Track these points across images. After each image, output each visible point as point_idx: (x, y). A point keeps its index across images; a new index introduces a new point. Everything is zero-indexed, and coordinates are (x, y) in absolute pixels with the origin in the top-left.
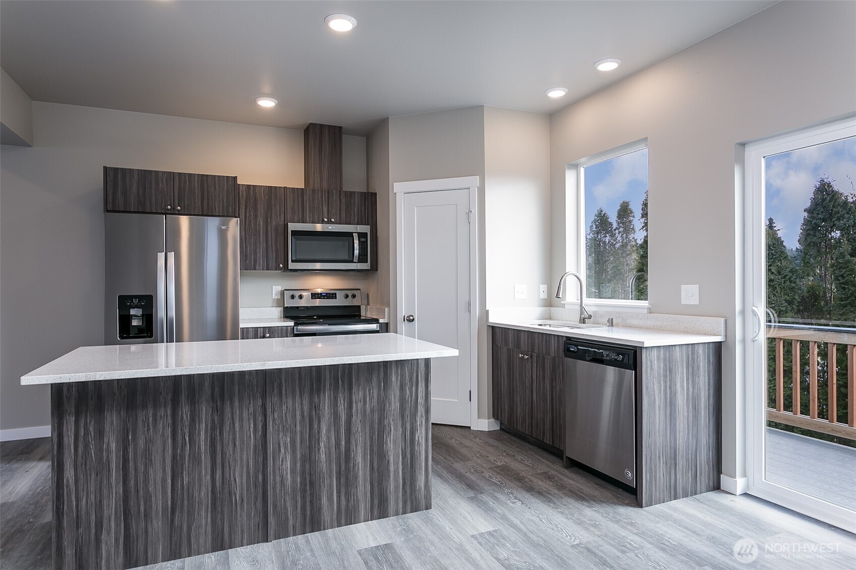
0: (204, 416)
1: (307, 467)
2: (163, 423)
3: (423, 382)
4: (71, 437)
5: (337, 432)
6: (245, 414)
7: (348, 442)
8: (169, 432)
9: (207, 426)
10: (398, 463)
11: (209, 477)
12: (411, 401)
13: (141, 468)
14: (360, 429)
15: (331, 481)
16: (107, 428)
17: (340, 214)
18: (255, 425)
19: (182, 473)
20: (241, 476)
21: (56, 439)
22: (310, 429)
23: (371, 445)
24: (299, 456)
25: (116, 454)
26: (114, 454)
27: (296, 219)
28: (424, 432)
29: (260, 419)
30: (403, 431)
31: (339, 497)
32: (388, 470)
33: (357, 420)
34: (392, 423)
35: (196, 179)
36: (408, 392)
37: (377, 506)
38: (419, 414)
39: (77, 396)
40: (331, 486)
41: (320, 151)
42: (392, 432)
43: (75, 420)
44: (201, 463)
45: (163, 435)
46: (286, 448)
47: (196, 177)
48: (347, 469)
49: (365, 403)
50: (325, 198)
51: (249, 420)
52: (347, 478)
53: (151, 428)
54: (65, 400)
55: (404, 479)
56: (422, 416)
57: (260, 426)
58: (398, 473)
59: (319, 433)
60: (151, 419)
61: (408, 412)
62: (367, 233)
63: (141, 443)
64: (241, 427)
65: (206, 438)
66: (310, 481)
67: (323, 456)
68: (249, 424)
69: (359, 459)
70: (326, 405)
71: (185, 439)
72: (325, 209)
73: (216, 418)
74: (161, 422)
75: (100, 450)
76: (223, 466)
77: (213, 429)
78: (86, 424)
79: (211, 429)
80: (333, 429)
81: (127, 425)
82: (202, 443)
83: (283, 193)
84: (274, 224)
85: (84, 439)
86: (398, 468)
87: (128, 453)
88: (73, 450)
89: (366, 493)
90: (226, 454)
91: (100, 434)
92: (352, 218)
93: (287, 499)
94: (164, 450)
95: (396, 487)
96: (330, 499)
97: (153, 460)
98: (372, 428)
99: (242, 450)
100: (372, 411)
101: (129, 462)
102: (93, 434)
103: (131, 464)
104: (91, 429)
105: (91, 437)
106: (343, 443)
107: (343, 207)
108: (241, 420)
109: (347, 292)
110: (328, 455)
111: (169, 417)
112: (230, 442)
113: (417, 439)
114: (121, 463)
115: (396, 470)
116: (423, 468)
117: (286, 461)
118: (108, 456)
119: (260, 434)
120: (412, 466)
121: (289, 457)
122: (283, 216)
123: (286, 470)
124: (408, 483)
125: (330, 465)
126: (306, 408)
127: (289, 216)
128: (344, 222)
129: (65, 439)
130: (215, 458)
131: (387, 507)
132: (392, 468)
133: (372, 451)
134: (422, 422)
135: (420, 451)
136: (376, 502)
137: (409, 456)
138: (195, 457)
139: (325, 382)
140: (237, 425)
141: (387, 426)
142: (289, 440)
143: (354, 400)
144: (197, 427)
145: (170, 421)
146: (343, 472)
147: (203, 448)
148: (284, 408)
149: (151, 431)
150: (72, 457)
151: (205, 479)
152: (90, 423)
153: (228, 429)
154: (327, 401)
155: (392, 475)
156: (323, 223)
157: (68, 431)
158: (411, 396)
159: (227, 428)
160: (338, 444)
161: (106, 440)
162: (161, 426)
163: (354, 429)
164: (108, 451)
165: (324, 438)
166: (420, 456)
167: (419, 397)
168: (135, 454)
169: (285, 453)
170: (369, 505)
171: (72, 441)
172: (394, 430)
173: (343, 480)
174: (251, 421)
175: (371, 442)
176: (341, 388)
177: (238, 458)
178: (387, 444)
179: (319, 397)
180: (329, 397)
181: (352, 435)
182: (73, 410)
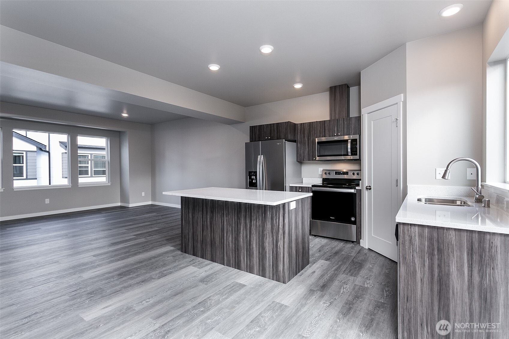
0: (209, 213)
1: (236, 242)
5: (246, 231)
6: (219, 216)
7: (250, 237)
9: (210, 217)
10: (270, 254)
11: (210, 235)
12: (276, 226)
13: (196, 225)
14: (254, 233)
15: (244, 250)
16: (190, 211)
17: (344, 130)
19: (204, 231)
20: (218, 238)
22: (237, 227)
23: (259, 242)
24: (234, 237)
30: (272, 239)
31: (247, 259)
32: (266, 256)
33: (253, 228)
34: (268, 234)
36: (275, 221)
37: (261, 271)
38: (280, 233)
40: (244, 253)
42: (268, 239)
44: (208, 229)
45: (200, 217)
46: (230, 232)
47: (275, 124)
48: (250, 248)
49: (257, 222)
50: (336, 123)
52: (250, 252)
54: (183, 201)
55: (273, 263)
56: (281, 235)
58: (270, 259)
59: (240, 229)
60: (198, 211)
61: (274, 231)
62: (357, 139)
63: (196, 218)
64: (218, 220)
66: (237, 248)
67: (241, 240)
68: (220, 220)
69: (254, 246)
70: (243, 219)
71: (205, 220)
72: (336, 129)
77: (211, 219)
78: (186, 209)
80: (245, 229)
81: (193, 211)
82: (209, 222)
85: (186, 213)
86: (270, 256)
89: (257, 262)
90: (214, 228)
91: (189, 213)
93: (230, 252)
94: (200, 222)
95: (270, 265)
96: (244, 259)
97: (198, 224)
98: (259, 234)
99: (218, 228)
100: (259, 226)
101: (194, 223)
104: (187, 211)
106: (248, 237)
108: (218, 218)
109: (353, 171)
110: (243, 240)
112: (215, 225)
113: (279, 245)
114: (192, 223)
115: (269, 257)
116: (282, 262)
118: (190, 220)
120: (277, 258)
121: (231, 236)
123: (230, 241)
124: (274, 265)
125: (244, 245)
126: (236, 218)
128: (346, 134)
130: (211, 228)
131: (266, 273)
133: (259, 244)
134: (281, 238)
135: (280, 252)
136: (261, 268)
137: (275, 253)
138: (207, 226)
141: (265, 235)
142: (231, 229)
143: (252, 219)
144: (207, 216)
145: (202, 212)
146: (248, 249)
147: (209, 224)
148: (229, 216)
149: (198, 215)
150: (184, 217)
155: (267, 258)
158: (276, 223)
159: (214, 219)
160: (246, 236)
161: (190, 215)
162: (200, 214)
163: (252, 232)
164: (190, 218)
165: (242, 232)
166: (280, 255)
167: (280, 225)
168: (195, 221)
169: (230, 234)
170: (258, 268)
172: (269, 238)
173: (248, 253)
174: (220, 218)
175: (259, 240)
176: (247, 213)
177: (217, 231)
178: (265, 243)
179: (240, 215)
180: (244, 216)
181: (252, 234)
182: (184, 204)
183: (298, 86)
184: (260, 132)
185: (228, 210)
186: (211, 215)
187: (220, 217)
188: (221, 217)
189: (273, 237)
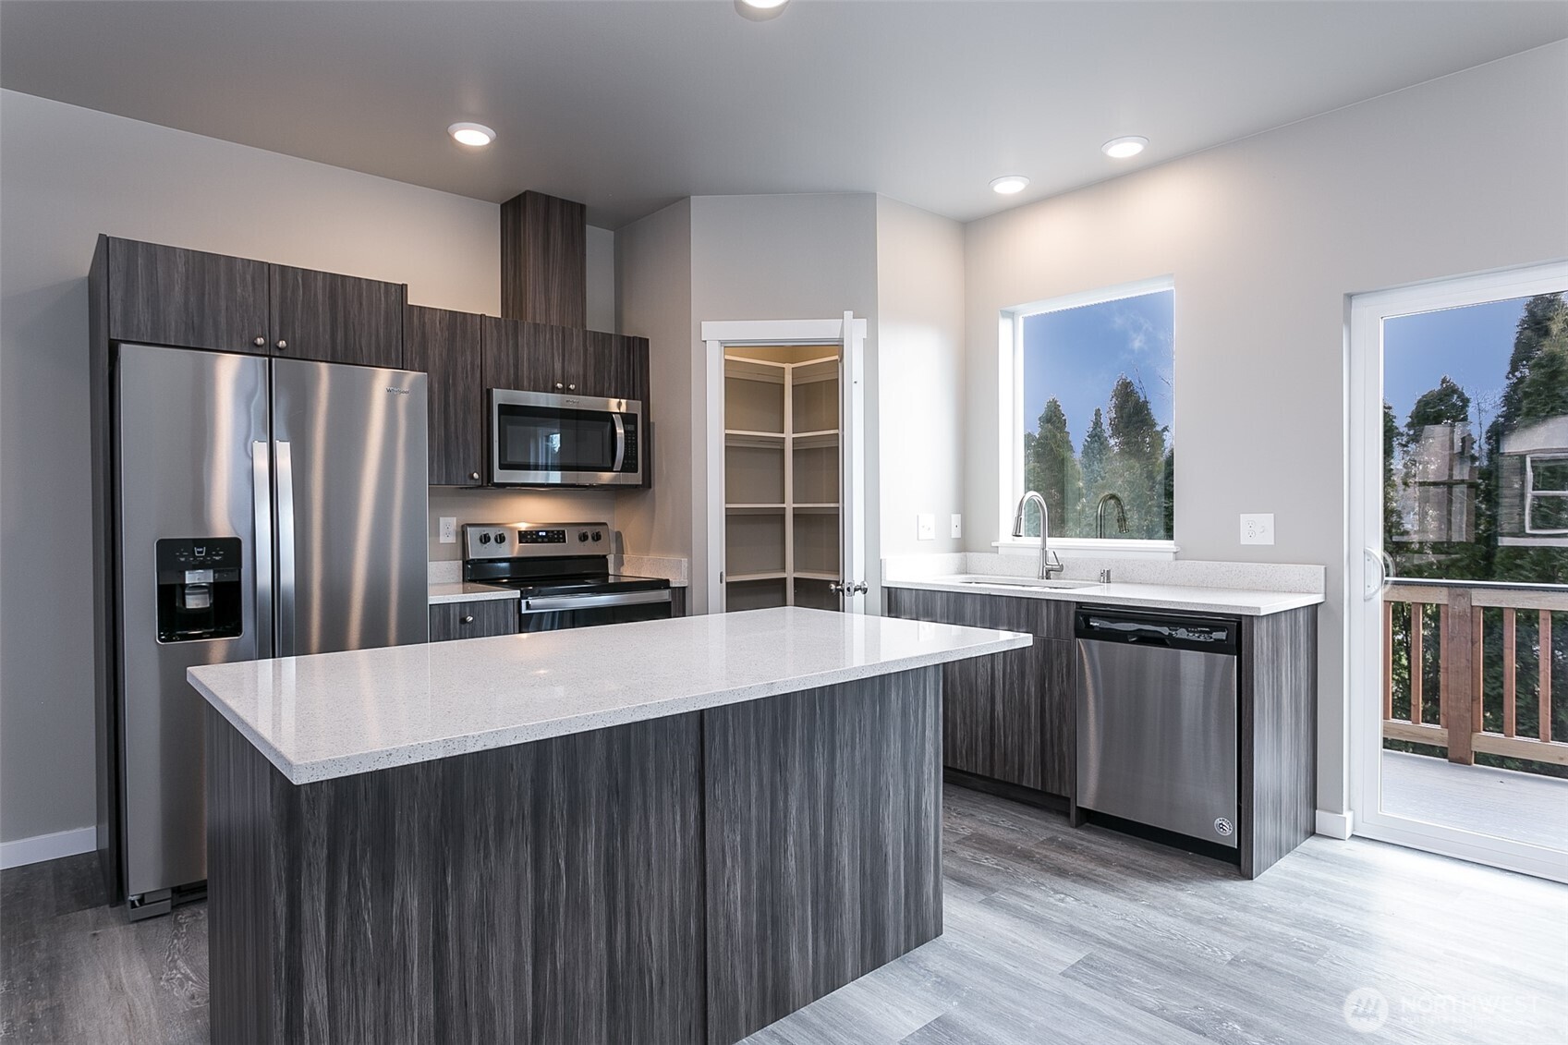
0: (593, 810)
1: (768, 889)
2: (516, 836)
3: (933, 698)
4: (319, 900)
5: (813, 809)
6: (666, 795)
7: (829, 828)
8: (527, 855)
9: (598, 830)
10: (899, 857)
11: (602, 945)
12: (916, 735)
13: (473, 947)
14: (846, 801)
15: (805, 911)
16: (400, 866)
17: (585, 375)
18: (683, 816)
19: (553, 945)
20: (661, 933)
21: (284, 909)
22: (772, 811)
23: (862, 829)
24: (754, 870)
25: (420, 925)
26: (415, 925)
27: (503, 381)
28: (933, 791)
29: (692, 801)
30: (905, 794)
31: (815, 940)
32: (886, 873)
33: (841, 781)
34: (891, 781)
35: (320, 283)
36: (912, 719)
37: (870, 946)
38: (927, 758)
39: (332, 794)
40: (804, 920)
41: (546, 249)
42: (891, 800)
43: (329, 857)
44: (589, 915)
45: (516, 863)
46: (734, 857)
47: (320, 278)
48: (828, 881)
49: (853, 748)
50: (558, 343)
51: (673, 806)
52: (827, 901)
53: (493, 850)
54: (304, 807)
55: (906, 887)
56: (930, 763)
57: (693, 817)
58: (899, 875)
59: (785, 817)
60: (491, 830)
61: (912, 759)
62: (636, 415)
63: (472, 889)
64: (660, 824)
65: (597, 857)
66: (772, 916)
67: (792, 863)
68: (674, 814)
69: (846, 859)
70: (797, 759)
71: (559, 865)
72: (558, 365)
73: (615, 810)
74: (512, 835)
75: (384, 922)
76: (628, 914)
77: (611, 836)
78: (352, 864)
79: (607, 835)
80: (806, 805)
81: (442, 852)
82: (591, 870)
83: (478, 327)
84: (461, 389)
85: (348, 900)
86: (899, 867)
87: (445, 917)
88: (323, 933)
89: (854, 924)
90: (633, 886)
91: (385, 881)
92: (607, 385)
93: (737, 961)
94: (518, 898)
95: (897, 903)
96: (803, 949)
97: (497, 926)
98: (863, 794)
99: (661, 874)
100: (864, 761)
101: (447, 937)
102: (368, 885)
103: (452, 944)
104: (365, 872)
105: (365, 893)
106: (822, 831)
107: (591, 362)
108: (660, 810)
109: (584, 529)
110: (800, 859)
111: (528, 821)
112: (641, 859)
113: (924, 806)
114: (431, 944)
115: (896, 872)
116: (932, 861)
117: (735, 884)
118: (403, 934)
119: (692, 833)
120: (918, 860)
121: (738, 875)
122: (478, 375)
123: (735, 903)
124: (912, 892)
125: (803, 879)
126: (766, 768)
127: (490, 375)
128: (592, 392)
129: (306, 908)
130: (614, 898)
131: (884, 944)
132: (891, 869)
133: (863, 839)
134: (930, 774)
135: (928, 830)
136: (869, 938)
137: (913, 841)
138: (577, 902)
139: (795, 712)
140: (652, 820)
141: (884, 788)
142: (738, 839)
143: (838, 744)
144: (581, 835)
145: (529, 829)
146: (821, 891)
147: (591, 881)
148: (731, 772)
149: (492, 858)
150: (321, 950)
151: (596, 948)
152: (363, 857)
153: (636, 831)
154: (797, 751)
155: (890, 880)
156: (553, 392)
157: (311, 884)
158: (917, 725)
159: (635, 828)
160: (814, 834)
161: (397, 895)
162: (511, 845)
163: (837, 802)
164: (404, 920)
165: (793, 827)
166: (928, 839)
167: (927, 726)
168: (460, 918)
169: (733, 867)
170: (858, 946)
171: (322, 910)
172: (894, 795)
173: (821, 907)
174: (678, 808)
175: (862, 822)
176: (818, 722)
177: (655, 892)
178: (883, 824)
179: (786, 746)
180: (802, 742)
181: (835, 813)
182: (323, 830)
183: (473, 137)
184: (203, 294)
185: (726, 742)
186: (610, 817)
187: (677, 799)
188: (683, 796)
189: (906, 782)
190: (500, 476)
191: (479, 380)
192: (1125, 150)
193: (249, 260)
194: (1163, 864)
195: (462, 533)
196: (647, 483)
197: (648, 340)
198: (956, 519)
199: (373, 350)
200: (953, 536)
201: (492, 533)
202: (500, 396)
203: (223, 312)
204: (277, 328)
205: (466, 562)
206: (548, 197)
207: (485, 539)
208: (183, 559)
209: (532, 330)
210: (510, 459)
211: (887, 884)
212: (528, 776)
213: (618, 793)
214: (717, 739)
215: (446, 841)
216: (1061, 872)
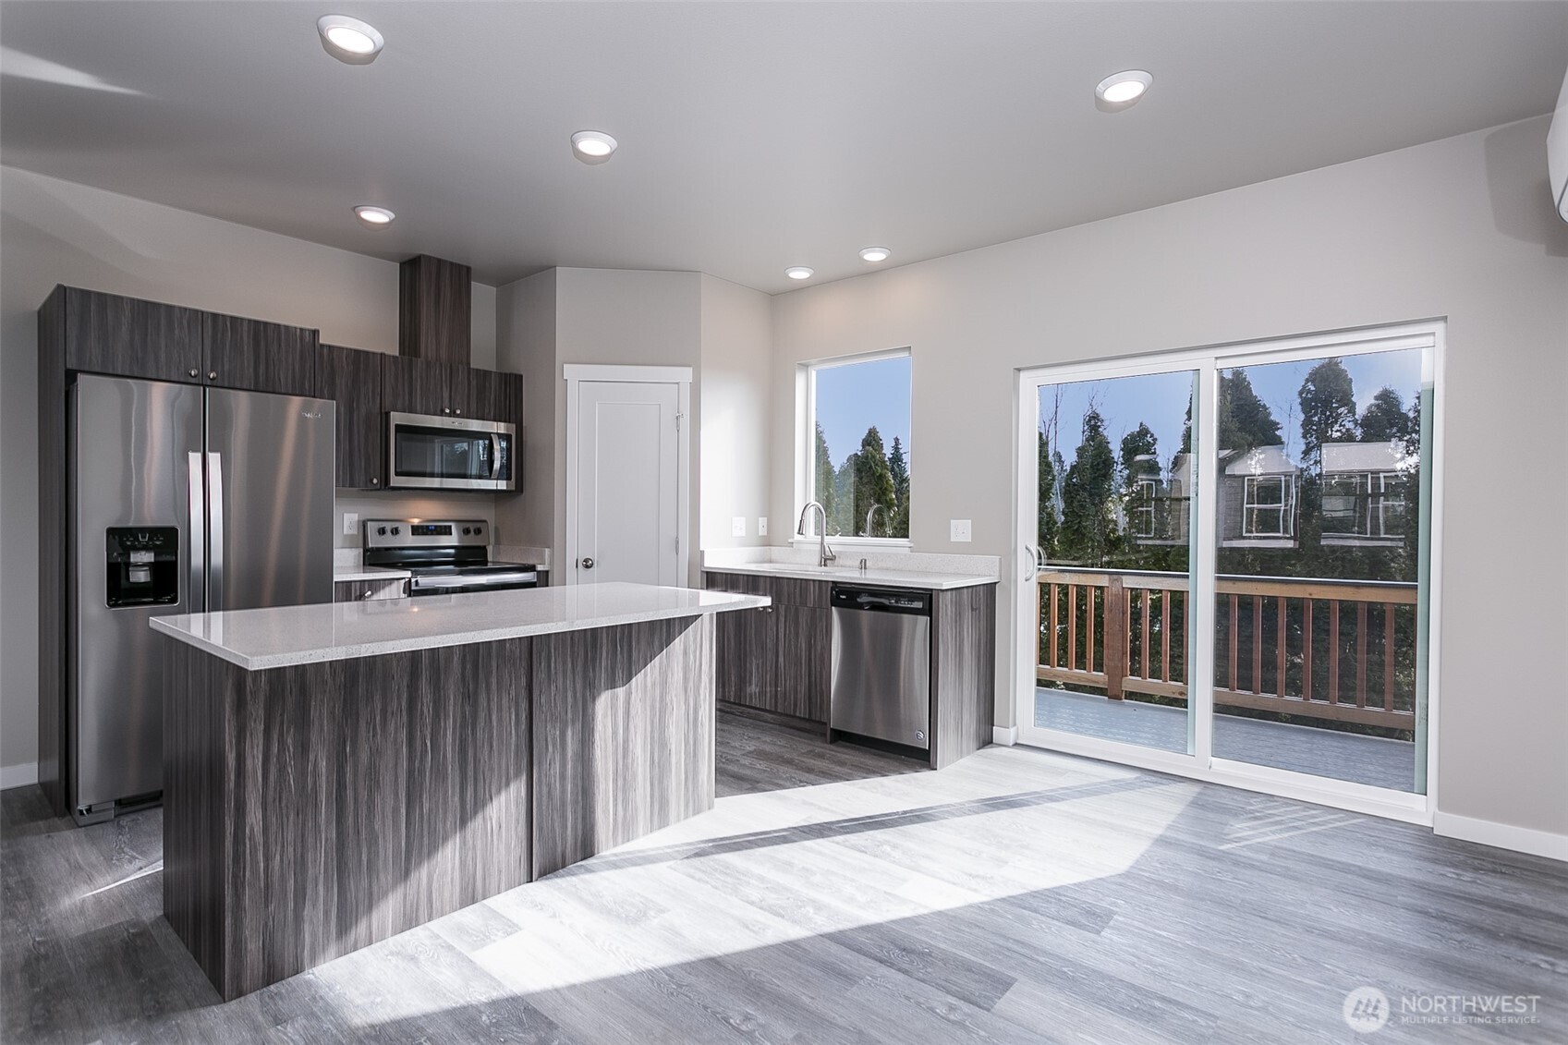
0: (451, 708)
1: (580, 768)
2: (396, 723)
3: (708, 642)
4: (258, 758)
5: (615, 716)
6: (505, 701)
7: (626, 729)
8: (403, 736)
9: (455, 722)
10: (680, 752)
11: (457, 799)
12: (695, 668)
13: (364, 795)
14: (639, 712)
15: (607, 785)
16: (314, 738)
17: (468, 403)
18: (517, 715)
19: (421, 796)
21: (234, 763)
22: (583, 715)
23: (652, 732)
24: (569, 755)
25: (327, 778)
26: (324, 778)
27: (399, 405)
28: (707, 708)
29: (523, 706)
30: (686, 709)
31: (615, 806)
32: (670, 763)
33: (636, 698)
34: (674, 699)
35: (245, 328)
36: (692, 657)
37: (657, 813)
38: (703, 685)
39: (268, 689)
40: (606, 791)
41: (437, 303)
42: (675, 712)
43: (265, 730)
44: (447, 778)
45: (395, 740)
46: (554, 745)
47: (245, 324)
48: (625, 766)
50: (446, 376)
51: (510, 709)
52: (625, 779)
53: (379, 732)
54: (249, 698)
55: (686, 773)
56: (706, 688)
57: (524, 716)
58: (680, 765)
59: (593, 720)
60: (378, 718)
61: (691, 684)
62: (511, 435)
63: (364, 757)
64: (500, 720)
65: (454, 740)
66: (583, 787)
67: (598, 752)
68: (510, 714)
69: (639, 751)
70: (603, 681)
71: (426, 744)
72: (446, 394)
73: (467, 709)
74: (393, 722)
75: (302, 774)
76: (475, 779)
77: (463, 726)
78: (281, 735)
79: (461, 726)
80: (609, 713)
81: (344, 732)
82: (449, 749)
83: (379, 362)
84: (363, 411)
85: (278, 759)
86: (680, 759)
87: (345, 774)
88: (260, 779)
89: (645, 797)
90: (480, 761)
91: (304, 748)
92: (487, 411)
93: (555, 817)
94: (396, 764)
95: (678, 784)
97: (381, 782)
98: (653, 707)
99: (500, 754)
100: (654, 684)
101: (346, 788)
102: (291, 750)
103: (350, 792)
104: (290, 741)
105: (290, 756)
106: (621, 731)
107: (474, 392)
108: (500, 709)
109: (468, 525)
110: (604, 749)
111: (404, 713)
112: (486, 744)
113: (700, 718)
114: (334, 791)
115: (678, 762)
116: (706, 756)
117: (555, 763)
118: (315, 783)
119: (523, 727)
120: (695, 755)
121: (557, 758)
122: (378, 401)
123: (555, 777)
124: (690, 777)
125: (606, 763)
126: (579, 686)
127: (388, 401)
128: (475, 416)
129: (249, 762)
130: (466, 768)
131: (668, 812)
132: (674, 760)
133: (652, 738)
134: (705, 696)
135: (703, 734)
136: (656, 806)
137: (692, 743)
138: (438, 770)
139: (601, 648)
140: (494, 717)
141: (669, 704)
142: (558, 733)
144: (442, 724)
145: (405, 719)
146: (620, 772)
147: (449, 755)
148: (553, 688)
149: (379, 736)
150: (259, 790)
151: (452, 801)
152: (288, 732)
153: (482, 724)
154: (603, 675)
155: (673, 768)
156: (441, 415)
157: (252, 748)
158: (695, 661)
159: (481, 723)
160: (615, 733)
161: (312, 757)
162: (392, 728)
163: (633, 712)
164: (316, 774)
165: (599, 726)
166: (703, 741)
167: (703, 662)
168: (355, 775)
169: (554, 752)
170: (648, 813)
171: (260, 764)
172: (677, 709)
173: (620, 782)
174: (513, 710)
175: (652, 726)
176: (619, 656)
177: (496, 766)
178: (668, 729)
179: (594, 670)
180: (606, 669)
181: (631, 719)
182: (261, 712)
183: (376, 216)
184: (146, 335)
185: (549, 666)
186: (463, 713)
187: (513, 704)
188: (517, 703)
189: (686, 700)
190: (396, 481)
191: (378, 405)
192: (875, 256)
193: (185, 309)
194: (882, 764)
195: (364, 525)
196: (520, 488)
197: (522, 376)
198: (763, 521)
199: (290, 381)
200: (760, 534)
201: (389, 526)
202: (397, 418)
203: (163, 348)
204: (209, 363)
205: (366, 550)
206: (439, 261)
207: (382, 531)
208: (129, 543)
209: (424, 366)
210: (405, 468)
211: (671, 770)
212: (405, 684)
213: (469, 697)
214: (543, 664)
215: (347, 723)
216: (809, 770)
